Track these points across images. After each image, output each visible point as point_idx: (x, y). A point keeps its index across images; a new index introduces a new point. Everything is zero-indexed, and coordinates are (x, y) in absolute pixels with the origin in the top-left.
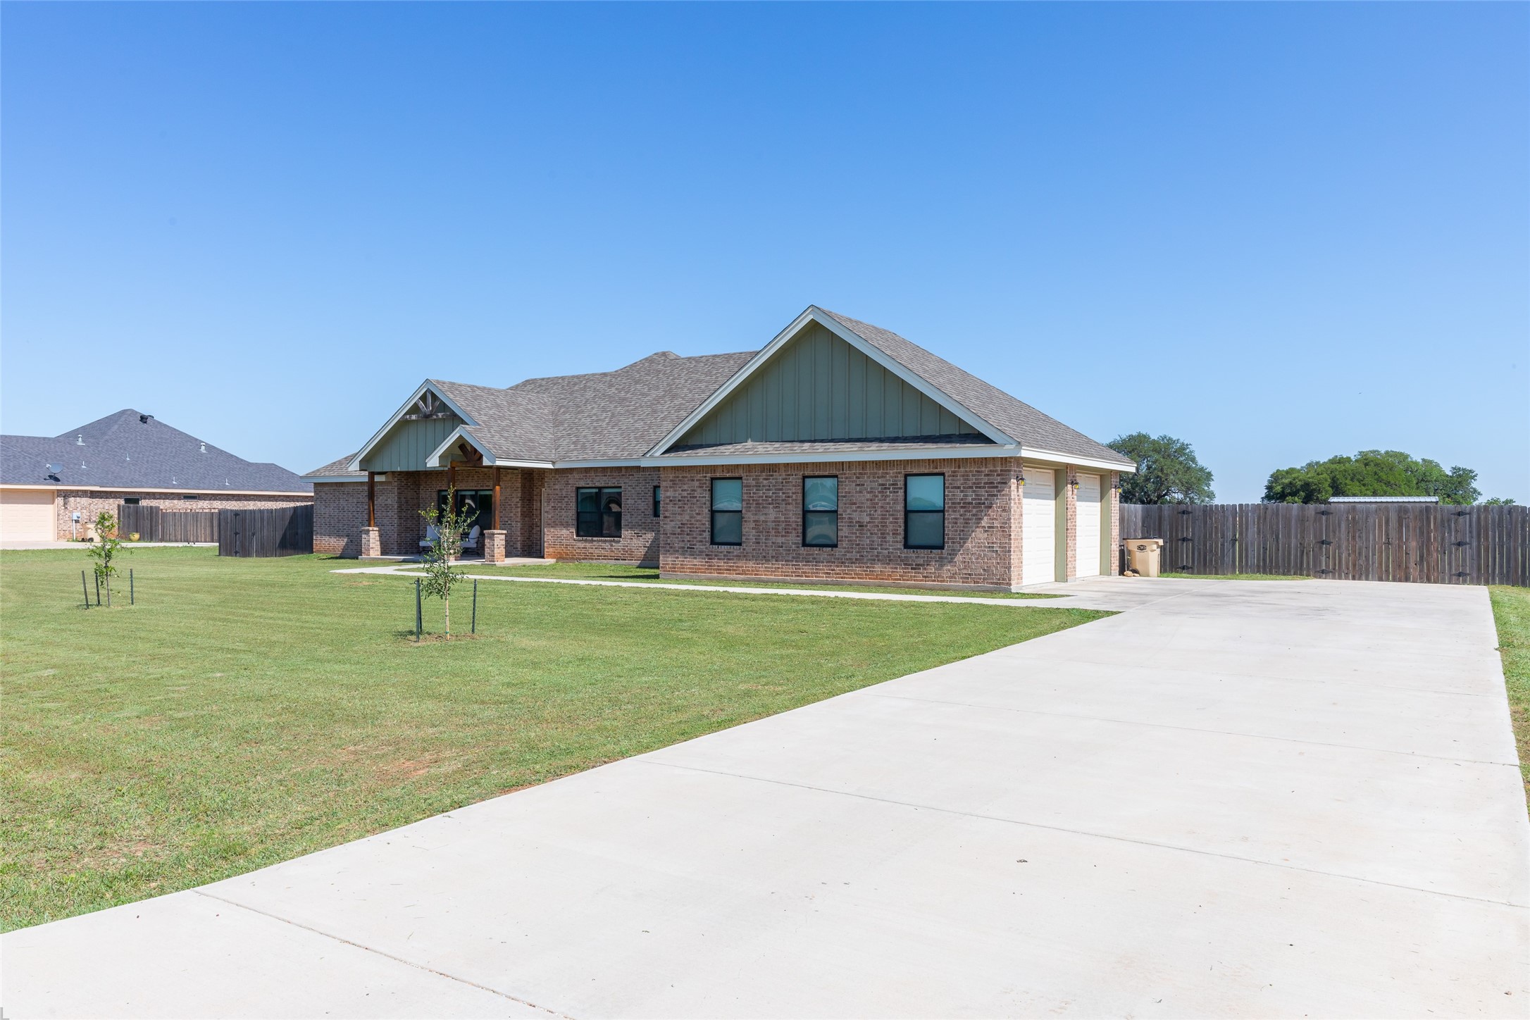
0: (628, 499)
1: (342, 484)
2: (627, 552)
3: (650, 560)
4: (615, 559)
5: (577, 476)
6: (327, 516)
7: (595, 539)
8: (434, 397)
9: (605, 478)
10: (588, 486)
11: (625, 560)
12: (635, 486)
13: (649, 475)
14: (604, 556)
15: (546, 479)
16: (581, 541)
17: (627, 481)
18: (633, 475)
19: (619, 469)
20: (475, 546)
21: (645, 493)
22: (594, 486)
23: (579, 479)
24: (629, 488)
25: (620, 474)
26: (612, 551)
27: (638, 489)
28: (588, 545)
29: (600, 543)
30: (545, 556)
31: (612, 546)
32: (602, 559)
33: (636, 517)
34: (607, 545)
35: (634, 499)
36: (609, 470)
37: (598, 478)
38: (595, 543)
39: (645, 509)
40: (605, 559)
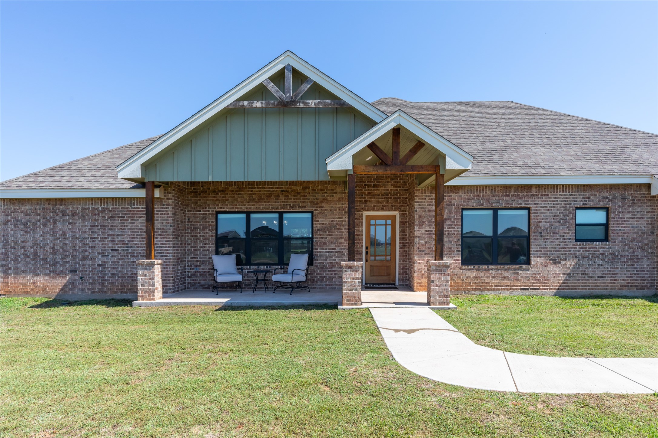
0: (540, 222)
1: (61, 201)
2: (538, 280)
3: (572, 289)
4: (522, 289)
5: (463, 195)
6: (29, 244)
7: (491, 267)
8: (298, 76)
9: (507, 198)
10: (481, 207)
11: (537, 289)
12: (551, 207)
13: (571, 195)
14: (506, 286)
15: (416, 199)
16: (470, 269)
17: (539, 201)
18: (548, 195)
19: (528, 188)
20: (304, 279)
21: (564, 215)
22: (490, 207)
23: (468, 199)
24: (543, 210)
25: (530, 194)
26: (518, 280)
27: (554, 210)
28: (481, 274)
29: (499, 272)
30: (415, 288)
31: (517, 274)
32: (504, 289)
33: (552, 242)
34: (510, 274)
35: (550, 222)
36: (513, 190)
37: (496, 199)
38: (493, 272)
39: (565, 233)
40: (507, 289)
